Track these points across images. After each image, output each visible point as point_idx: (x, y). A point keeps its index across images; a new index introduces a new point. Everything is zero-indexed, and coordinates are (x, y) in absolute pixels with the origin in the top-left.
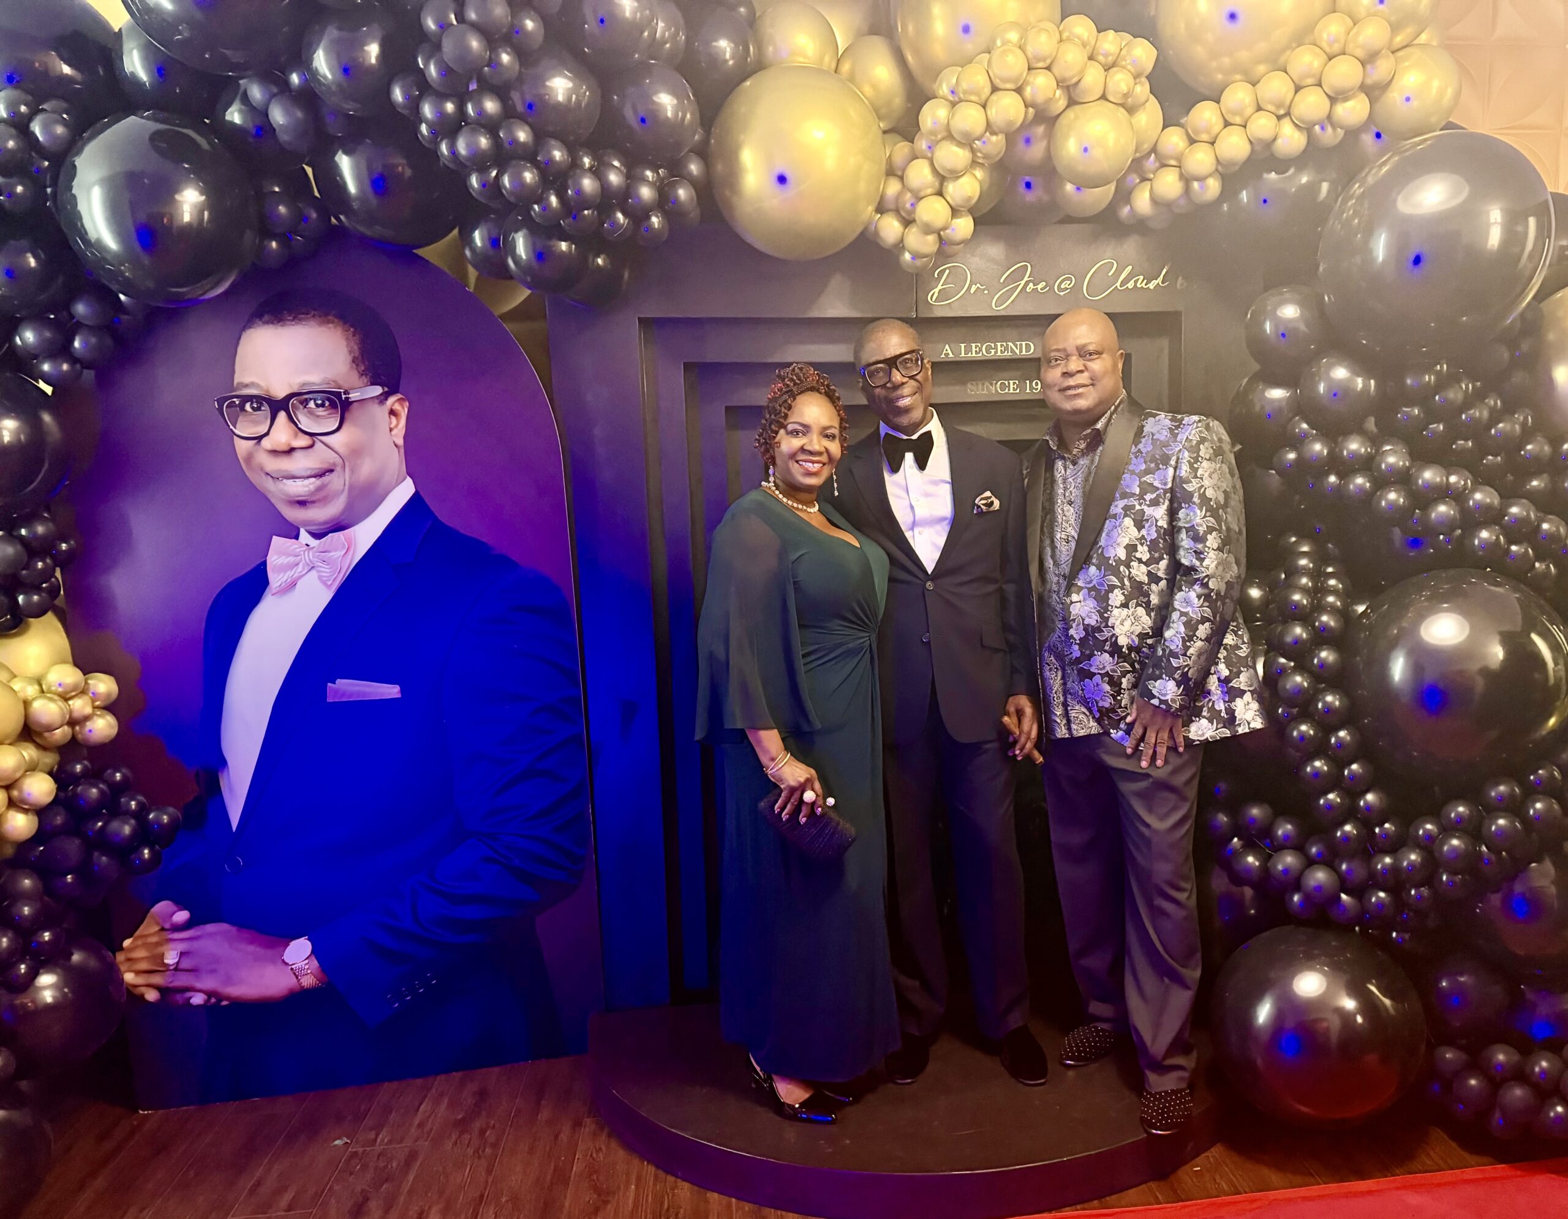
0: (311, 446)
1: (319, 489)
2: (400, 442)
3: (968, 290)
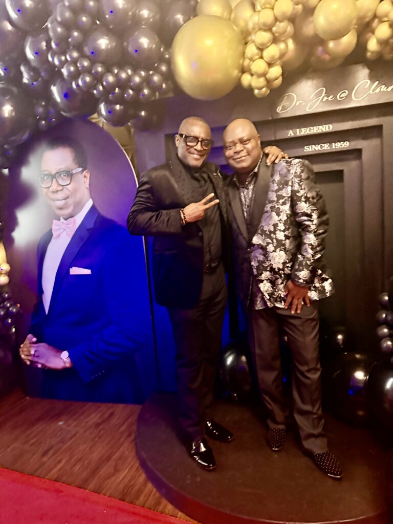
2: (88, 186)
3: (295, 104)
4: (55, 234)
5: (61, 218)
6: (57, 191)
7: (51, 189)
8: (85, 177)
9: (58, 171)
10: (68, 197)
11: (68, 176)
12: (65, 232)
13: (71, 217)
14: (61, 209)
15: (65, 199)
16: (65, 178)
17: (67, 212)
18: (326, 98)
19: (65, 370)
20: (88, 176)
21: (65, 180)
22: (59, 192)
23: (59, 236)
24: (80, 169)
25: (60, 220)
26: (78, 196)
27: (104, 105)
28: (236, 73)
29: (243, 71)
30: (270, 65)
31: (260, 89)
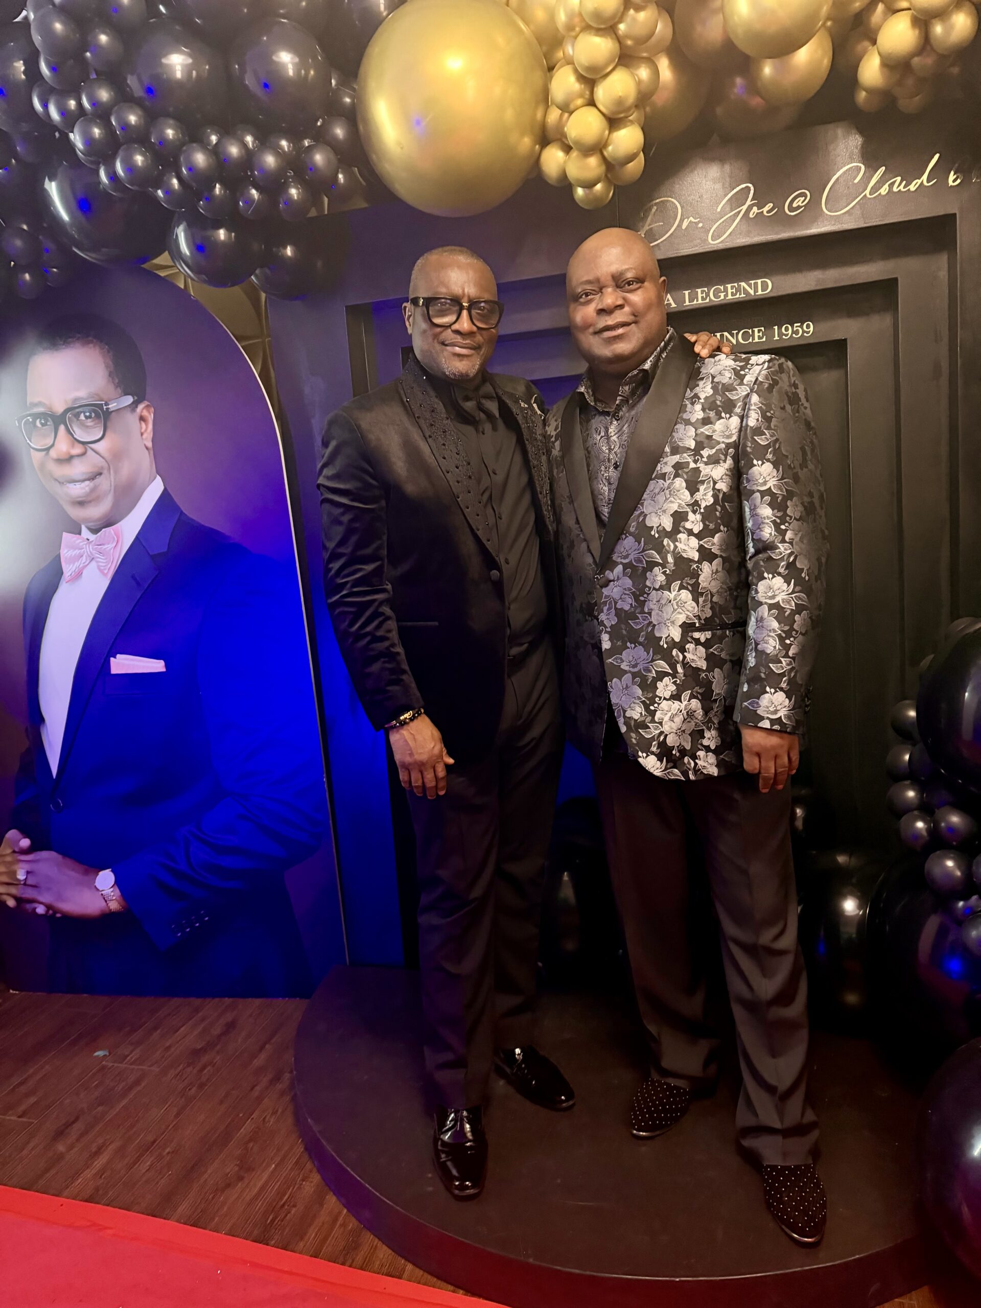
0: (84, 454)
1: (93, 490)
2: (150, 445)
3: (680, 226)
4: (68, 569)
5: (84, 529)
6: (69, 459)
7: (53, 453)
8: (142, 419)
9: (70, 405)
10: (100, 474)
11: (98, 416)
12: (94, 564)
13: (108, 522)
14: (81, 503)
15: (92, 478)
16: (89, 423)
17: (97, 511)
18: (755, 209)
19: (107, 917)
20: (150, 418)
21: (87, 427)
22: (76, 461)
23: (79, 575)
24: (129, 400)
25: (80, 533)
26: (126, 470)
27: (185, 231)
28: (526, 143)
29: (545, 138)
30: (613, 122)
31: (589, 185)
